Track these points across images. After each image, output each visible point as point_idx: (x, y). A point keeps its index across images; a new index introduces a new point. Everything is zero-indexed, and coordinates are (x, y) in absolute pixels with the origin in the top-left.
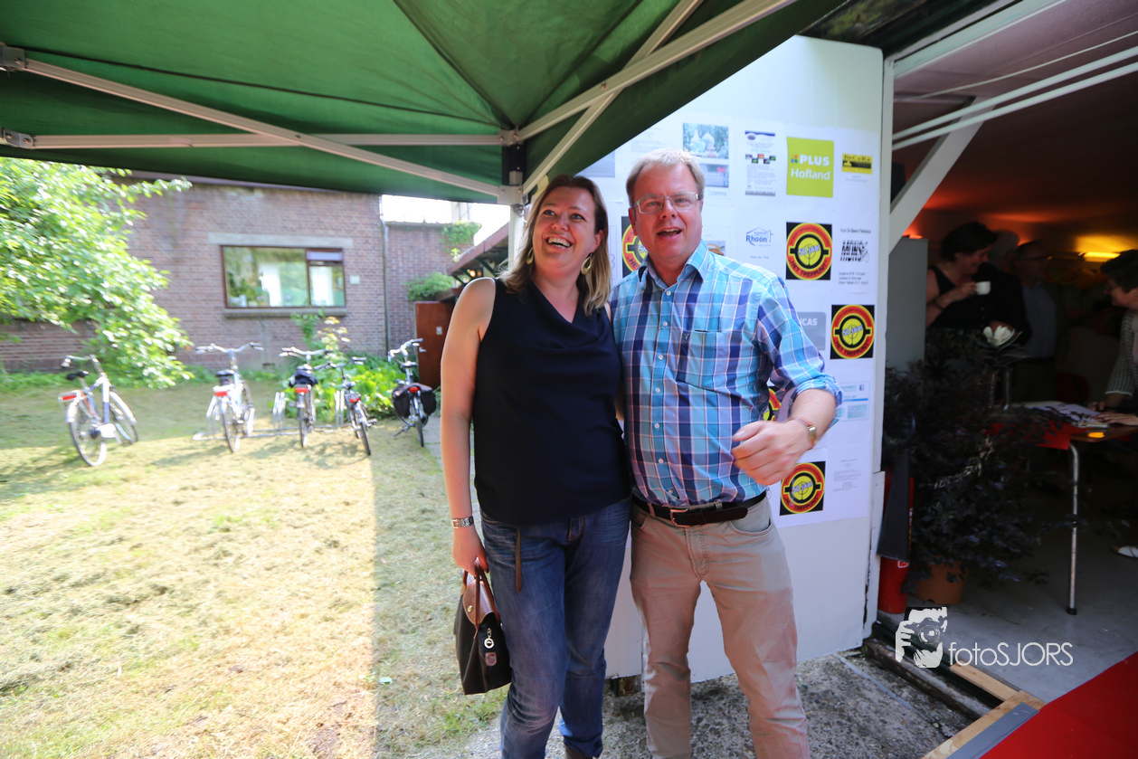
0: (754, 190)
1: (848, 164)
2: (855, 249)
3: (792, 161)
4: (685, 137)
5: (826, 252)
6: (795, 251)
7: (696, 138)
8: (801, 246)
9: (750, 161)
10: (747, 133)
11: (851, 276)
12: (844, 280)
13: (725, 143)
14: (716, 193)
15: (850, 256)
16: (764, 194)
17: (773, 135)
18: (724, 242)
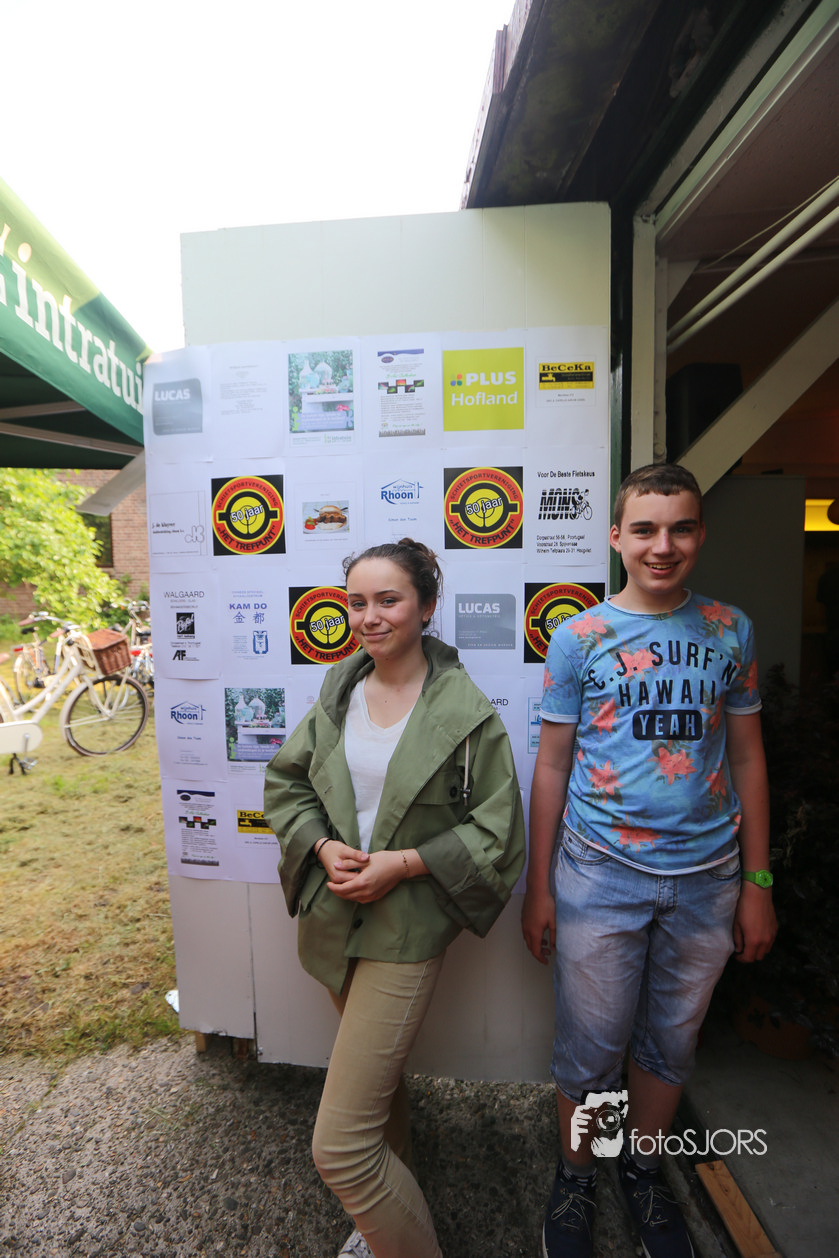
0: (391, 428)
1: (550, 377)
2: (565, 501)
3: (453, 384)
4: (291, 372)
5: (514, 508)
6: (460, 508)
7: (306, 371)
8: (471, 500)
9: (385, 389)
10: (380, 354)
11: (559, 541)
12: (548, 548)
13: (348, 372)
14: (335, 439)
15: (556, 512)
16: (407, 433)
17: (421, 351)
18: (347, 502)
